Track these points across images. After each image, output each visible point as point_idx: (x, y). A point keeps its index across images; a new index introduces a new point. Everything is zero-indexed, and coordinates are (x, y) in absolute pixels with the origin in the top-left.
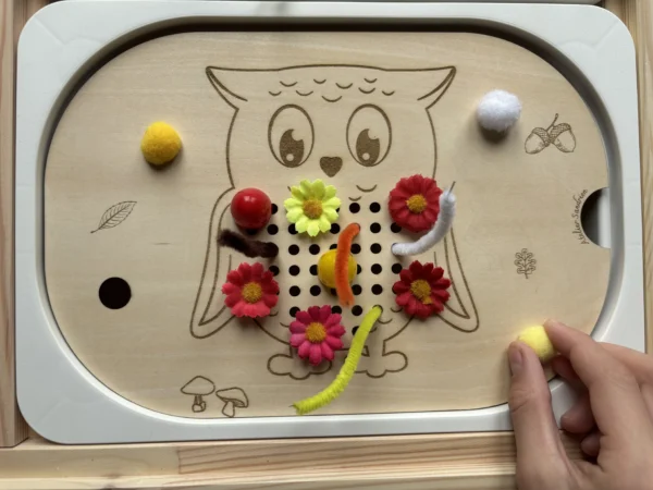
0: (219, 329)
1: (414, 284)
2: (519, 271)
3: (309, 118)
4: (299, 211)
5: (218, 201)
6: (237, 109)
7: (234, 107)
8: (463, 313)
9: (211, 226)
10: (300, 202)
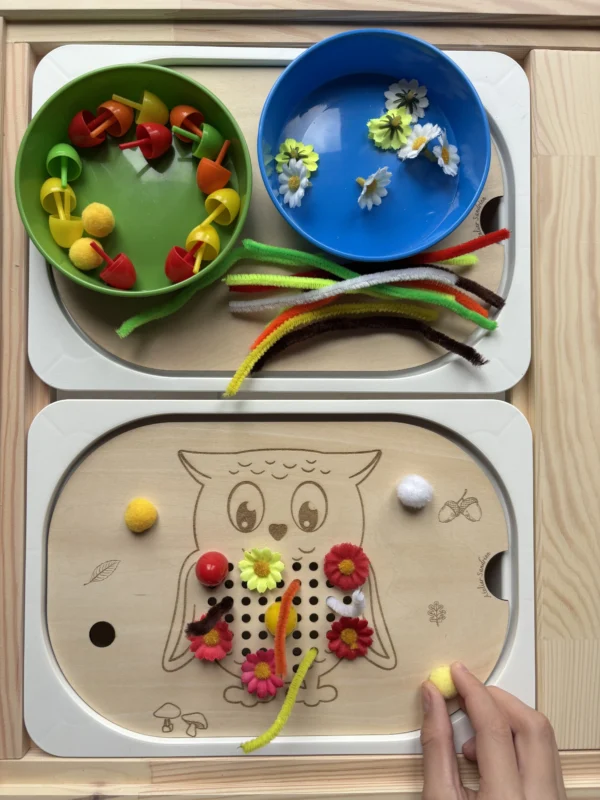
0: (185, 665)
1: (343, 633)
2: (431, 620)
3: (261, 492)
4: (251, 571)
5: (186, 561)
6: (203, 486)
7: (200, 483)
8: (384, 654)
9: (179, 582)
10: (252, 564)
